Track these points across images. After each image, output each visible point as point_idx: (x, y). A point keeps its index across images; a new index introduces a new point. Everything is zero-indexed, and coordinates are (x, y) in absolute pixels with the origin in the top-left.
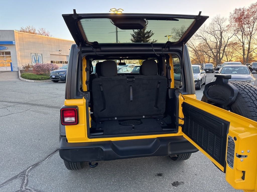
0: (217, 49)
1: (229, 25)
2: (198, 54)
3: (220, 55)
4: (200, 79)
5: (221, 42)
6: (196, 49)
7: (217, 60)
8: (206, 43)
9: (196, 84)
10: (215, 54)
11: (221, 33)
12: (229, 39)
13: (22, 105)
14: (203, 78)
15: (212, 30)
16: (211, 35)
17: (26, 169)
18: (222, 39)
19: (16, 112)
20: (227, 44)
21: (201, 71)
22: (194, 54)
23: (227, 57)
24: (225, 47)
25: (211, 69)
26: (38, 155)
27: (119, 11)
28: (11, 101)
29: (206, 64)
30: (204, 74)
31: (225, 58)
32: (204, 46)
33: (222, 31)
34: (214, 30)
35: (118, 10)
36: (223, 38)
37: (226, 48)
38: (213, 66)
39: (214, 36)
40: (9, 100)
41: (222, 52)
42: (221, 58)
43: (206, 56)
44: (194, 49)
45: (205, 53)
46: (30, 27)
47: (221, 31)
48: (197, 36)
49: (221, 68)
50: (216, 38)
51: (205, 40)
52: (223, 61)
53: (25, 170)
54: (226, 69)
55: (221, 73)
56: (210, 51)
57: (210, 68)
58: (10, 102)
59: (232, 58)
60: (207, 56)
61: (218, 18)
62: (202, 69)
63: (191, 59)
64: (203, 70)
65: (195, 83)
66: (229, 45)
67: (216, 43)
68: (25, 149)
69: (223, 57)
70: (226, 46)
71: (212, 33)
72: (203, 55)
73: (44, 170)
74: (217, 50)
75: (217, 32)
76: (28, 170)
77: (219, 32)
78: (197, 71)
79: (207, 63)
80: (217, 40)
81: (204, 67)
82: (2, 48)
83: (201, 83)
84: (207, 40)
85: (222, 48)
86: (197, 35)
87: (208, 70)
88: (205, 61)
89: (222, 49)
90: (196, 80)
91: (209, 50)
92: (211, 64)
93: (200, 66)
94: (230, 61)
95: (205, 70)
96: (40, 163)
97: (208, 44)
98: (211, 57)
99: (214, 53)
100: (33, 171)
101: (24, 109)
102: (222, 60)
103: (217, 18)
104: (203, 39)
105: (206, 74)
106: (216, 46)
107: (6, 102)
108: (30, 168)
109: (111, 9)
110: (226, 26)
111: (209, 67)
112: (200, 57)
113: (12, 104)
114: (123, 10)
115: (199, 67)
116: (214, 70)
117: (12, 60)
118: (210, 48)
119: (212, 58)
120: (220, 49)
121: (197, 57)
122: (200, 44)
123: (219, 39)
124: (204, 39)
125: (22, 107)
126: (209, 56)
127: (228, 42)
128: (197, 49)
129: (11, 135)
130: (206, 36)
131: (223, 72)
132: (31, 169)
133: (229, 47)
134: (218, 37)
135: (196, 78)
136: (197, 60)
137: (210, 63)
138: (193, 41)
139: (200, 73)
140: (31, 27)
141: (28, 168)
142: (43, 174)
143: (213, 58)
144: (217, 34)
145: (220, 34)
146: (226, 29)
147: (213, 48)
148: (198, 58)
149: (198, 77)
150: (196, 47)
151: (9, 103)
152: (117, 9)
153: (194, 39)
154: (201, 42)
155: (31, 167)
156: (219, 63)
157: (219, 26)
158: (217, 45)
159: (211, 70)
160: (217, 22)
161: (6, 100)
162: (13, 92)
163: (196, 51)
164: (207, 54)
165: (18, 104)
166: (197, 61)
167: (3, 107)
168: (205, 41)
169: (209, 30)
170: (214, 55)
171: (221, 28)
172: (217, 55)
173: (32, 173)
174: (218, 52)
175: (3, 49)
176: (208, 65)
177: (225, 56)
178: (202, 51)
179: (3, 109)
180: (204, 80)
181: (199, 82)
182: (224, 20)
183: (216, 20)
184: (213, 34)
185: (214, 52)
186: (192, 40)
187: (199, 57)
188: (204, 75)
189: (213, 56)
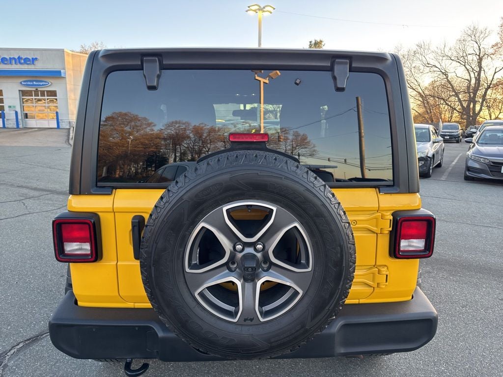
0: (469, 93)
1: (497, 44)
2: (428, 103)
3: (474, 106)
4: (430, 155)
5: (478, 79)
6: (423, 92)
7: (469, 116)
8: (446, 80)
9: (420, 165)
10: (465, 105)
11: (480, 60)
12: (495, 73)
13: (56, 196)
14: (437, 152)
15: (461, 54)
16: (457, 63)
17: (8, 348)
18: (482, 72)
19: (37, 211)
20: (491, 84)
21: (433, 138)
22: (419, 102)
23: (489, 110)
24: (487, 90)
25: (455, 134)
26: (47, 314)
27: (265, 10)
28: (38, 187)
29: (445, 124)
30: (440, 144)
31: (485, 113)
32: (443, 86)
33: (481, 55)
34: (464, 54)
35: (264, 8)
36: (484, 71)
37: (489, 92)
38: (460, 128)
39: (465, 66)
40: (35, 185)
41: (481, 100)
42: (477, 112)
43: (444, 107)
44: (419, 93)
45: (442, 102)
46: (97, 44)
47: (479, 56)
48: (427, 65)
49: (478, 133)
50: (468, 70)
51: (445, 74)
52: (481, 119)
53: (4, 352)
54: (490, 135)
55: (477, 142)
56: (453, 98)
57: (453, 132)
58: (36, 189)
59: (500, 113)
60: (446, 107)
61: (475, 27)
62: (436, 132)
63: (413, 113)
64: (438, 136)
65: (419, 163)
66: (497, 85)
67: (468, 80)
68: (25, 297)
69: (481, 110)
70: (489, 87)
71: (461, 59)
72: (438, 105)
73: (46, 355)
74: (470, 95)
75: (470, 58)
76: (12, 352)
77: (476, 58)
78: (424, 137)
79: (446, 122)
80: (470, 76)
81: (442, 130)
82: (41, 84)
83: (432, 162)
84: (449, 75)
85: (481, 91)
86: (429, 64)
87: (448, 137)
88: (443, 117)
89: (480, 93)
90: (423, 156)
91: (453, 95)
92: (455, 124)
93: (431, 128)
94: (496, 118)
95: (443, 136)
96: (44, 336)
97: (450, 82)
98: (455, 109)
99: (463, 103)
100: (21, 355)
101: (57, 205)
102: (478, 117)
103: (472, 29)
104: (441, 72)
105: (443, 145)
106: (468, 87)
107: (27, 187)
108: (18, 347)
109: (249, 7)
110: (490, 46)
111: (450, 131)
112: (433, 110)
113: (36, 193)
114: (274, 9)
115: (429, 129)
116: (461, 137)
117: (58, 107)
118: (454, 90)
119: (458, 111)
120: (475, 94)
121: (426, 109)
122: (434, 82)
123: (474, 73)
124: (443, 71)
125: (52, 201)
126: (451, 107)
127: (493, 78)
128: (427, 92)
129: (8, 262)
130: (447, 66)
131: (484, 142)
132: (19, 350)
133: (495, 89)
134: (473, 69)
135: (423, 153)
136: (427, 116)
137: (453, 122)
138: (418, 76)
139: (431, 142)
140: (99, 45)
141: (13, 347)
142: (40, 365)
143: (460, 112)
144: (471, 62)
145: (478, 62)
146: (491, 51)
147: (461, 90)
148: (427, 112)
149: (427, 151)
150: (424, 88)
151: (33, 191)
152: (262, 7)
153: (421, 71)
154: (436, 78)
155: (21, 345)
156: (472, 123)
157: (476, 45)
158: (470, 85)
159: (455, 138)
160: (473, 37)
161: (29, 185)
162: (49, 170)
163: (423, 97)
164: (447, 104)
165: (49, 193)
166: (425, 117)
167: (18, 198)
168: (445, 77)
169: (455, 54)
170: (462, 105)
171: (480, 49)
172: (468, 106)
173: (17, 360)
174: (472, 100)
175: (43, 85)
176: (448, 125)
177: (485, 108)
178: (437, 97)
179: (16, 202)
180: (440, 158)
181: (429, 162)
182: (487, 32)
183: (470, 32)
184: (461, 62)
185: (462, 100)
186: (416, 75)
187: (430, 110)
188: (440, 147)
189: (460, 109)
